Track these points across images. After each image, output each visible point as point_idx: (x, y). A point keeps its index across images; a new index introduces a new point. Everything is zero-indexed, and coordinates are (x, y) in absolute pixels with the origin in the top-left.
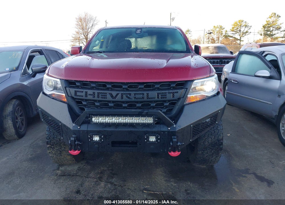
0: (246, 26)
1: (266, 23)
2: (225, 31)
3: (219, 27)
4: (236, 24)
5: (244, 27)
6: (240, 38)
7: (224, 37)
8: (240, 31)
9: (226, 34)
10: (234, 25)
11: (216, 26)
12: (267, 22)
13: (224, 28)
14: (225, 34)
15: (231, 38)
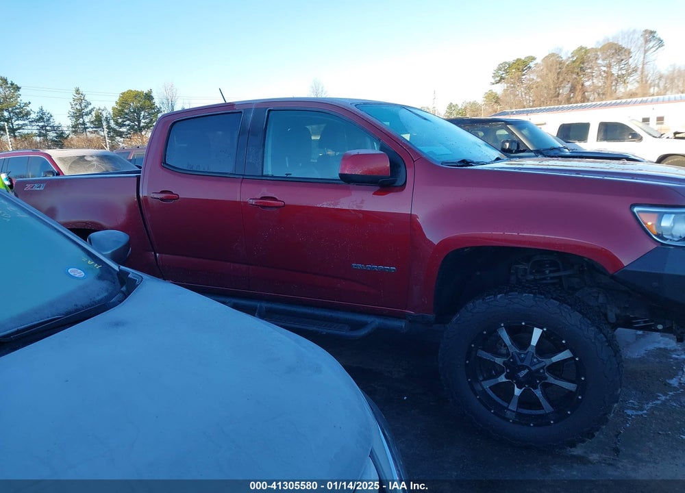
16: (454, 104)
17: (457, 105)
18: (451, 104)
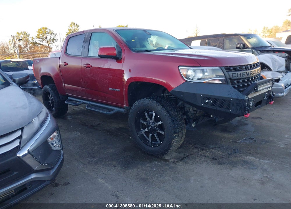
0: (51, 34)
1: (69, 32)
2: (31, 37)
3: (24, 33)
4: (40, 31)
5: (50, 34)
6: (49, 45)
7: (31, 45)
8: (46, 38)
9: (33, 41)
10: (39, 32)
11: (20, 32)
12: (69, 30)
13: (29, 35)
14: (31, 41)
15: (39, 46)
16: (266, 27)
17: (267, 27)
18: (265, 27)
